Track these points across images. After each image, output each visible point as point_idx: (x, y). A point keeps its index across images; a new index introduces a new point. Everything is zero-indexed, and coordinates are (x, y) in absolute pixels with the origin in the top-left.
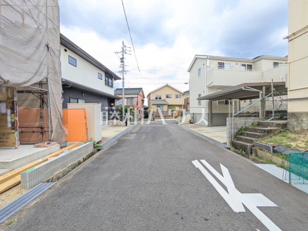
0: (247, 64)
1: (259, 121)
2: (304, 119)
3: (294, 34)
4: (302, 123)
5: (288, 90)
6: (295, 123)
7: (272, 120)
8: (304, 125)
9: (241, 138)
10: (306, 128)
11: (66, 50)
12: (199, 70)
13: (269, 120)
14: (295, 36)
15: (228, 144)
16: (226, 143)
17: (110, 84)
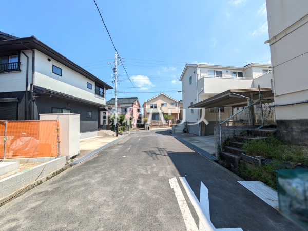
0: (237, 71)
1: (248, 129)
2: (294, 127)
3: (275, 38)
4: (292, 131)
5: (274, 95)
6: (285, 132)
7: (262, 128)
8: (294, 133)
9: (229, 149)
10: (296, 138)
11: (49, 60)
12: (191, 78)
13: (258, 128)
14: (277, 40)
15: (216, 155)
16: (214, 155)
17: (101, 94)
